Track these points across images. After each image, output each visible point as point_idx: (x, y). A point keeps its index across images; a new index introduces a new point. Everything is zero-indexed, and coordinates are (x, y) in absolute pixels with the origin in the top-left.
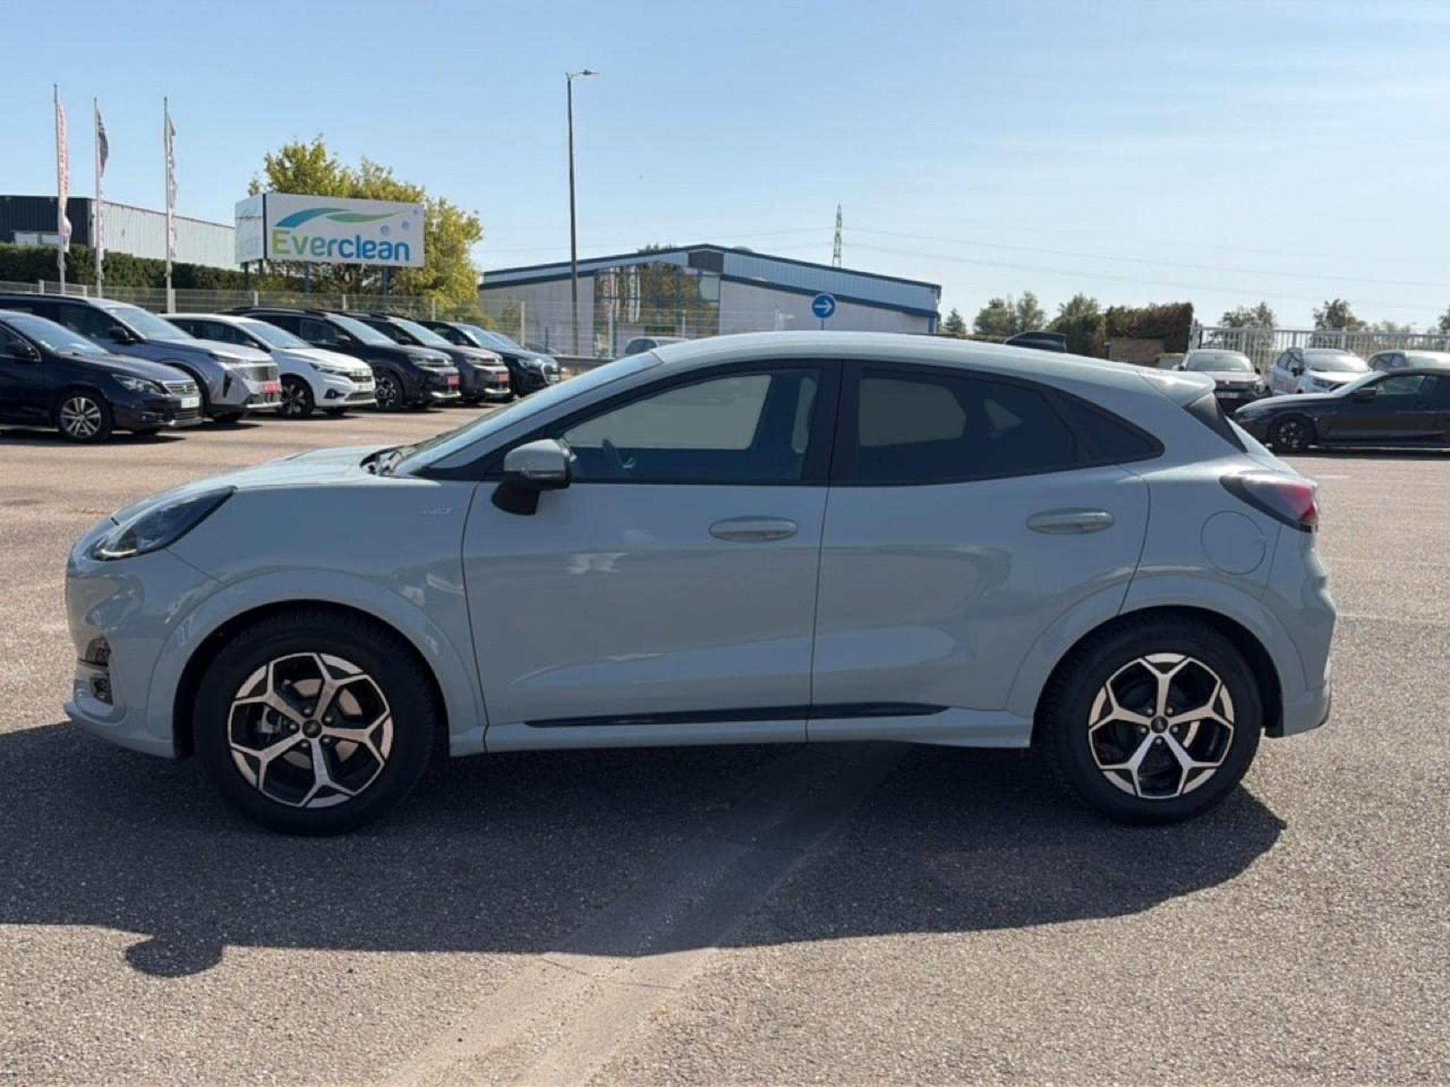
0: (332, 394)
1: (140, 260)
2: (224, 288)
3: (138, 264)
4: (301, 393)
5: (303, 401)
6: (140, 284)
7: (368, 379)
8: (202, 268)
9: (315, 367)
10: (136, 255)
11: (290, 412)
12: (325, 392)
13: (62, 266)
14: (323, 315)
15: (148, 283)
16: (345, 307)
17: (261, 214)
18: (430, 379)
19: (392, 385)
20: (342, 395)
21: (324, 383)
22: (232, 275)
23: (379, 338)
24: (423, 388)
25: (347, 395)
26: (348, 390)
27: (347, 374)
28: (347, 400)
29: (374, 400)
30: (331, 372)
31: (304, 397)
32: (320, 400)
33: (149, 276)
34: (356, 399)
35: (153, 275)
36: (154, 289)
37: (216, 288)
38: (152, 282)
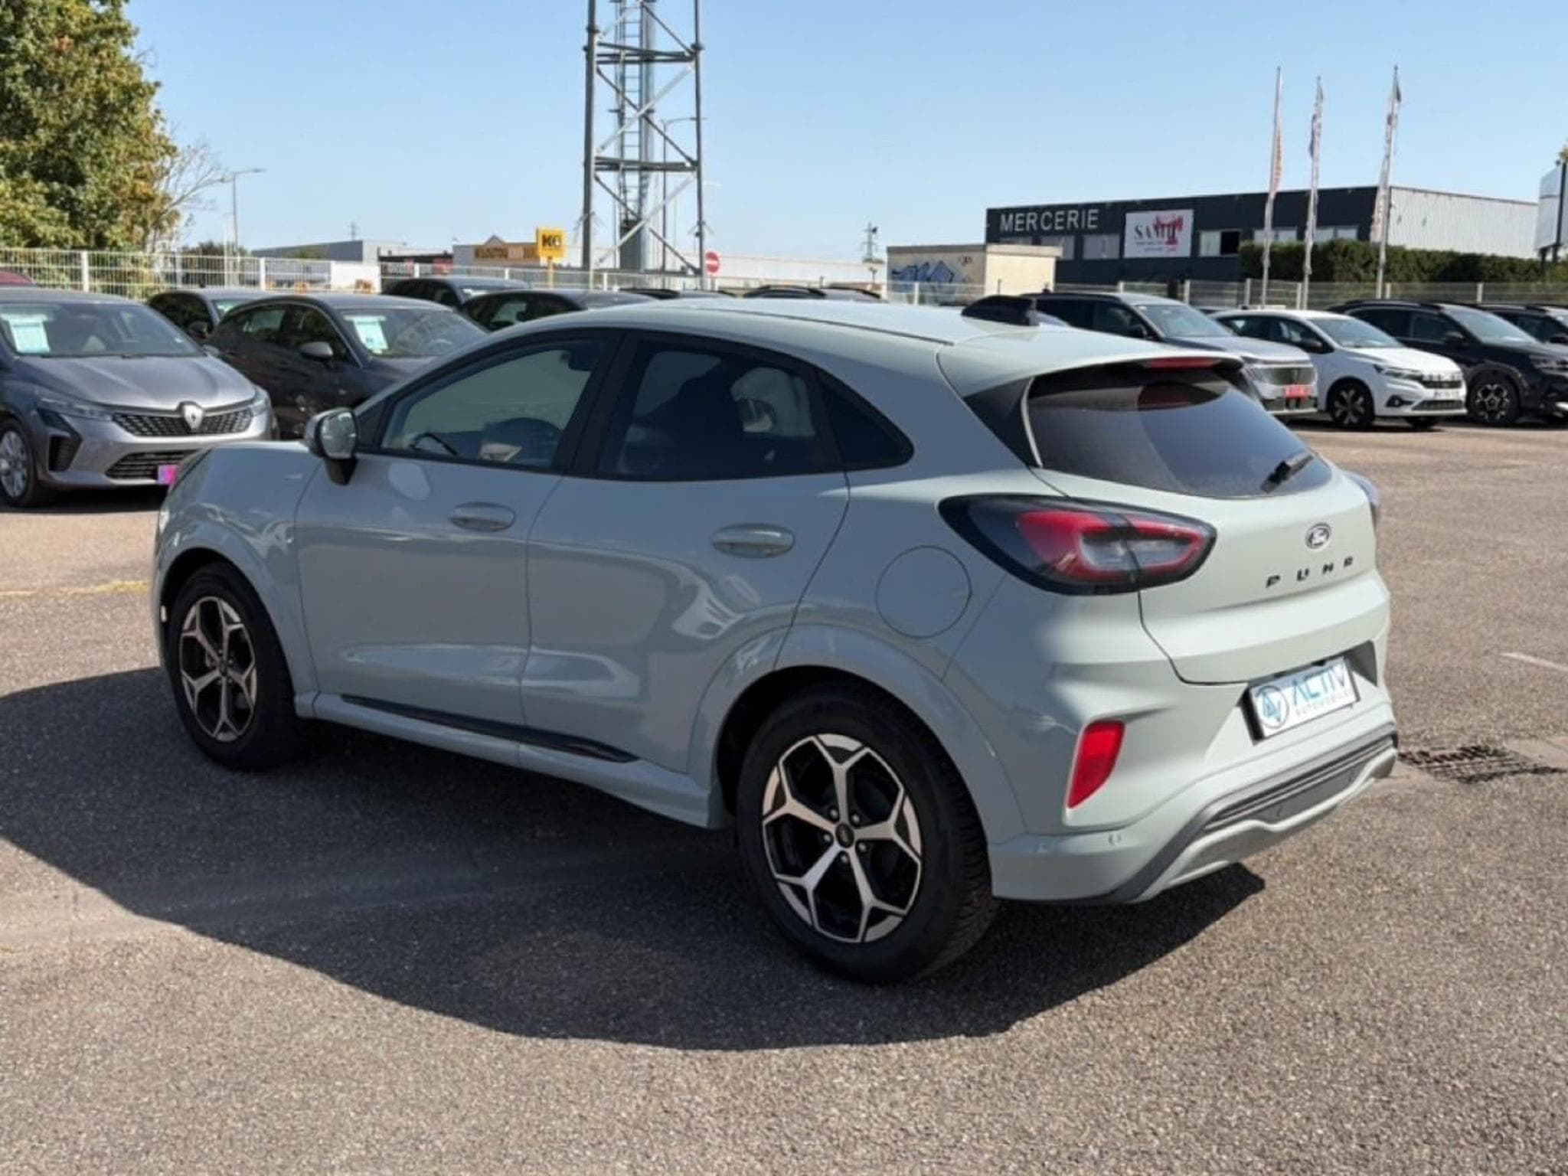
0: (1395, 401)
1: (1413, 252)
2: (1519, 280)
3: (1408, 257)
4: (1361, 400)
5: (1362, 410)
6: (1409, 279)
7: (1454, 384)
8: (1493, 258)
9: (1379, 369)
10: (1409, 247)
11: (1346, 422)
12: (1386, 399)
13: (1266, 262)
14: (1438, 308)
15: (1419, 276)
16: (1479, 299)
17: (1557, 192)
18: (1556, 386)
19: (1505, 393)
20: (1409, 403)
21: (1386, 389)
22: (1531, 264)
23: (1513, 335)
24: (1544, 398)
25: (1417, 402)
26: (1418, 397)
27: (1419, 379)
28: (1415, 409)
29: (1464, 411)
30: (1397, 375)
31: (1363, 405)
32: (1380, 408)
33: (1423, 270)
34: (1428, 409)
35: (1426, 267)
36: (1426, 284)
37: (1508, 281)
38: (1425, 277)
